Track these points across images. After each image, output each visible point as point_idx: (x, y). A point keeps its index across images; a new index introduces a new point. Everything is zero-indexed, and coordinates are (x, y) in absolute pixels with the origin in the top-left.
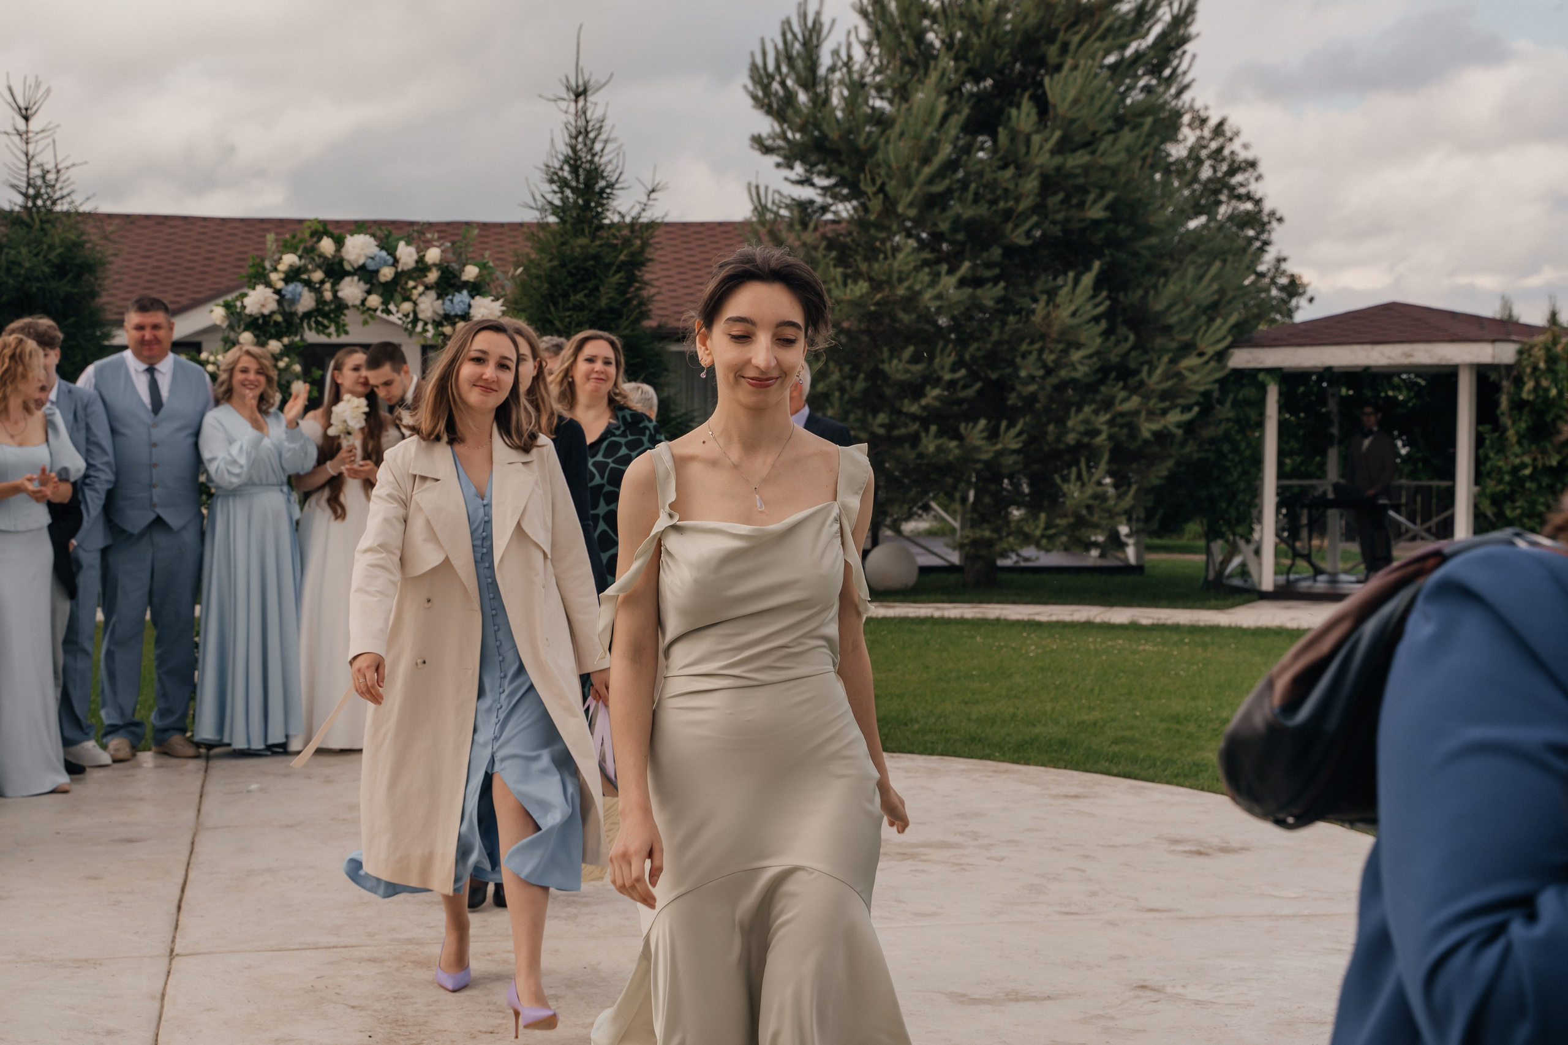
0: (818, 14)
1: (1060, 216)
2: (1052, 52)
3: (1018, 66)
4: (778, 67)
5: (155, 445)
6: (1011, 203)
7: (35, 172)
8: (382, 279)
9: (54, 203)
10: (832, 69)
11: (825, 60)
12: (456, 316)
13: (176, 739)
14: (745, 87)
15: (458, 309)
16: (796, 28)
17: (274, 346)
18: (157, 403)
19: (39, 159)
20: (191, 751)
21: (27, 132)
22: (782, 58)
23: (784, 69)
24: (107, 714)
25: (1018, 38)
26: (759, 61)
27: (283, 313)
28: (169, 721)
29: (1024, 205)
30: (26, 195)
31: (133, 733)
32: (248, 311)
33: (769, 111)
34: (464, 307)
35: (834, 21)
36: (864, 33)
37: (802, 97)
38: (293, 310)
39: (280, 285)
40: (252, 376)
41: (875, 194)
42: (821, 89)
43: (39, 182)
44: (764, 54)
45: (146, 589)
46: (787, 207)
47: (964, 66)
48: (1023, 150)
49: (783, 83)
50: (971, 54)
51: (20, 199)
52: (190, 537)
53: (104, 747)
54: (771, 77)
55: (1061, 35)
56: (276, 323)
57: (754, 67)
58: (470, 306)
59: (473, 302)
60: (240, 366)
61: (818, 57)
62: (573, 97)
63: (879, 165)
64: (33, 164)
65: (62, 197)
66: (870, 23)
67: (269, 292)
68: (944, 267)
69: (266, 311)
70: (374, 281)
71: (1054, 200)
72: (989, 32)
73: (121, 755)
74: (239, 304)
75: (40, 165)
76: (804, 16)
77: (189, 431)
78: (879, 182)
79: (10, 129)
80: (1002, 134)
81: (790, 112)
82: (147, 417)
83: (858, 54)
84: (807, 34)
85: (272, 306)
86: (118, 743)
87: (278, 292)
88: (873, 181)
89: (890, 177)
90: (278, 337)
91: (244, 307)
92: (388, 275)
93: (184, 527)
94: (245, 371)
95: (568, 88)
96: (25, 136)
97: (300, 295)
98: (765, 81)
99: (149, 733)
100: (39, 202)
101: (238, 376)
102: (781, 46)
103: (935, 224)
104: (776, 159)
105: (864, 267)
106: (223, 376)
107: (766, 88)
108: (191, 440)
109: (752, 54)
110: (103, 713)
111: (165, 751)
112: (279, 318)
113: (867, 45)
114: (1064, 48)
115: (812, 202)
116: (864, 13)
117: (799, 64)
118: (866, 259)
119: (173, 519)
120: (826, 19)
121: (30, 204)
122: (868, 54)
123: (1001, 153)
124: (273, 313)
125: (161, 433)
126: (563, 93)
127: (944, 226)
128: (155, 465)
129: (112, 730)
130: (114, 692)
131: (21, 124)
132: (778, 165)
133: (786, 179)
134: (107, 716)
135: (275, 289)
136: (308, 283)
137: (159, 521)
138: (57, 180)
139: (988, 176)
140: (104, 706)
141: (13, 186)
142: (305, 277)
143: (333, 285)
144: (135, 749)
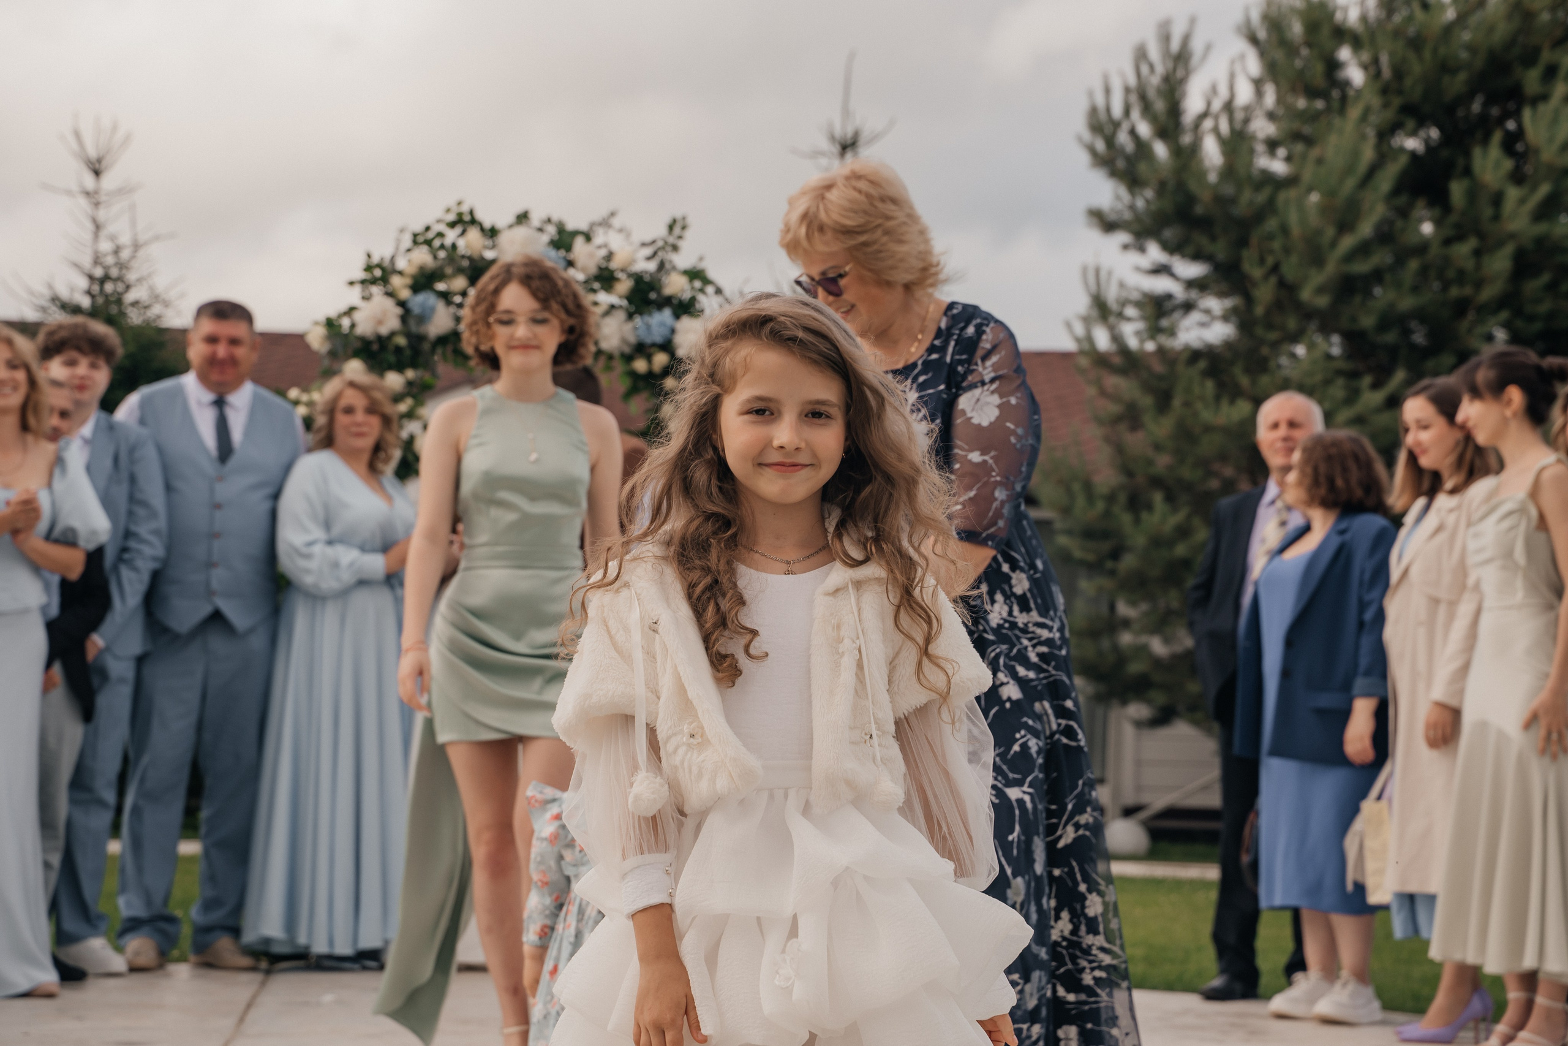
0: (1186, 40)
1: (1544, 308)
2: (1531, 80)
3: (1476, 107)
4: (1127, 112)
5: (218, 506)
6: (1468, 291)
7: (105, 246)
9: (128, 287)
10: (1204, 115)
11: (1193, 103)
12: (654, 345)
13: (224, 944)
14: (1080, 139)
15: (657, 337)
16: (1154, 53)
17: (394, 380)
18: (225, 449)
19: (111, 229)
20: (246, 961)
21: (96, 192)
22: (1134, 98)
23: (1136, 114)
24: (129, 905)
25: (1479, 63)
26: (1100, 101)
27: (408, 335)
28: (217, 916)
29: (1488, 293)
30: (91, 278)
31: (164, 934)
32: (360, 330)
33: (1114, 173)
34: (665, 332)
35: (1208, 48)
36: (1254, 65)
37: (1161, 150)
38: (422, 330)
39: (405, 294)
40: (360, 416)
41: (1266, 277)
42: (1186, 139)
43: (110, 260)
44: (1108, 91)
45: (192, 719)
46: (1138, 304)
47: (1397, 102)
48: (1488, 212)
49: (1133, 132)
50: (1408, 82)
51: (83, 283)
52: (258, 642)
53: (119, 949)
54: (1116, 125)
55: (1546, 56)
56: (398, 350)
57: (1093, 111)
58: (673, 331)
59: (677, 326)
60: (343, 403)
61: (1183, 95)
62: (836, 149)
63: (1271, 237)
64: (103, 233)
65: (140, 280)
66: (1262, 54)
67: (389, 304)
68: (1367, 380)
69: (384, 330)
71: (1533, 286)
72: (1435, 51)
73: (144, 960)
74: (346, 324)
75: (112, 238)
76: (1166, 38)
77: (269, 490)
78: (1270, 261)
79: (75, 188)
80: (1457, 190)
81: (1142, 168)
82: (209, 467)
83: (1244, 94)
84: (1170, 65)
85: (391, 322)
86: (139, 945)
87: (402, 304)
88: (1262, 261)
89: (1287, 251)
90: (400, 368)
91: (353, 326)
93: (251, 630)
94: (349, 410)
95: (832, 138)
96: (93, 197)
97: (433, 310)
98: (1108, 129)
99: (186, 931)
100: (109, 287)
101: (342, 419)
102: (1132, 81)
103: (1354, 319)
104: (1123, 237)
105: (1244, 381)
106: (321, 420)
107: (1110, 142)
108: (266, 506)
109: (1091, 94)
110: (121, 902)
111: (209, 963)
112: (401, 341)
113: (1258, 84)
114: (1551, 72)
115: (1169, 297)
116: (1253, 40)
117: (1160, 106)
118: (1248, 371)
119: (237, 615)
120: (1197, 45)
121: (96, 288)
122: (1259, 93)
123: (1453, 218)
124: (393, 334)
125: (227, 490)
126: (824, 144)
127: (1367, 321)
128: (216, 535)
129: (132, 925)
130: (139, 869)
131: (89, 181)
132: (1126, 247)
133: (1138, 269)
134: (126, 906)
135: (399, 299)
136: (446, 296)
137: (217, 617)
138: (133, 257)
139: (1435, 251)
140: (123, 889)
141: (76, 266)
142: (441, 286)
144: (164, 958)
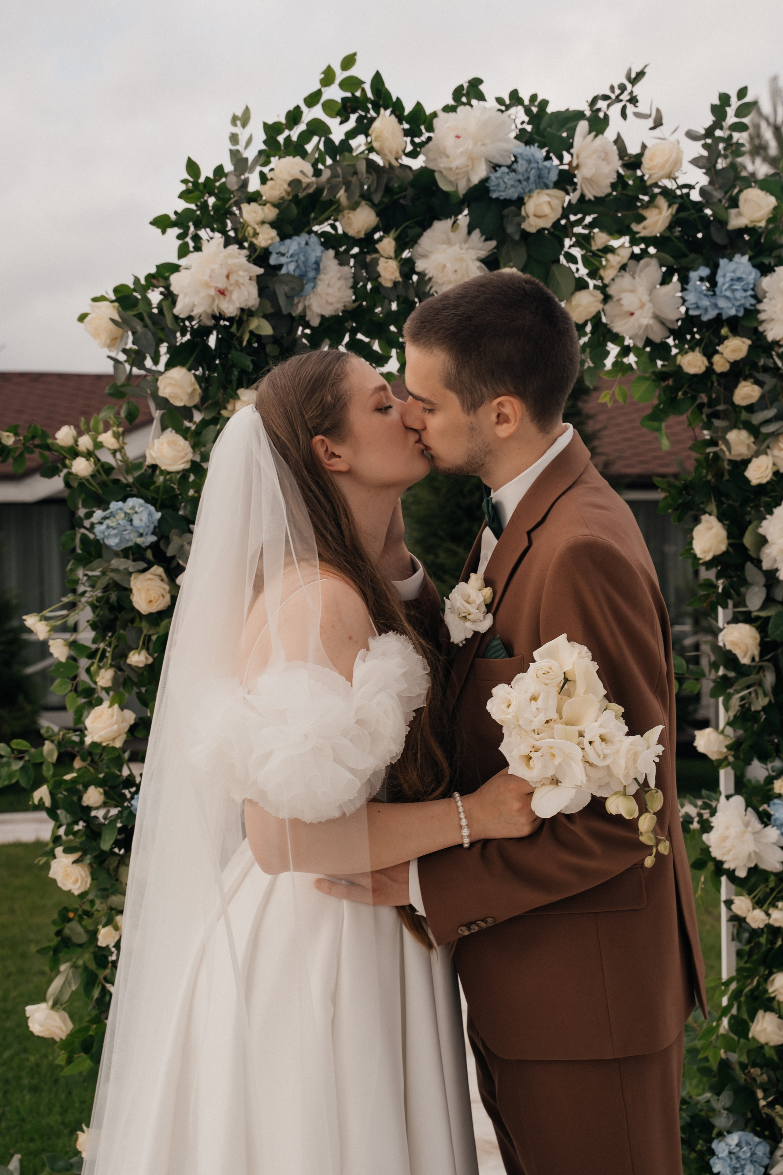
8: (532, 225)
12: (718, 321)
27: (273, 315)
34: (744, 298)
39: (265, 238)
56: (254, 341)
58: (757, 295)
59: (766, 282)
67: (236, 259)
69: (230, 308)
70: (510, 229)
74: (155, 296)
87: (260, 257)
91: (170, 300)
92: (546, 210)
97: (316, 268)
112: (260, 326)
124: (246, 314)
135: (253, 247)
143: (402, 244)
